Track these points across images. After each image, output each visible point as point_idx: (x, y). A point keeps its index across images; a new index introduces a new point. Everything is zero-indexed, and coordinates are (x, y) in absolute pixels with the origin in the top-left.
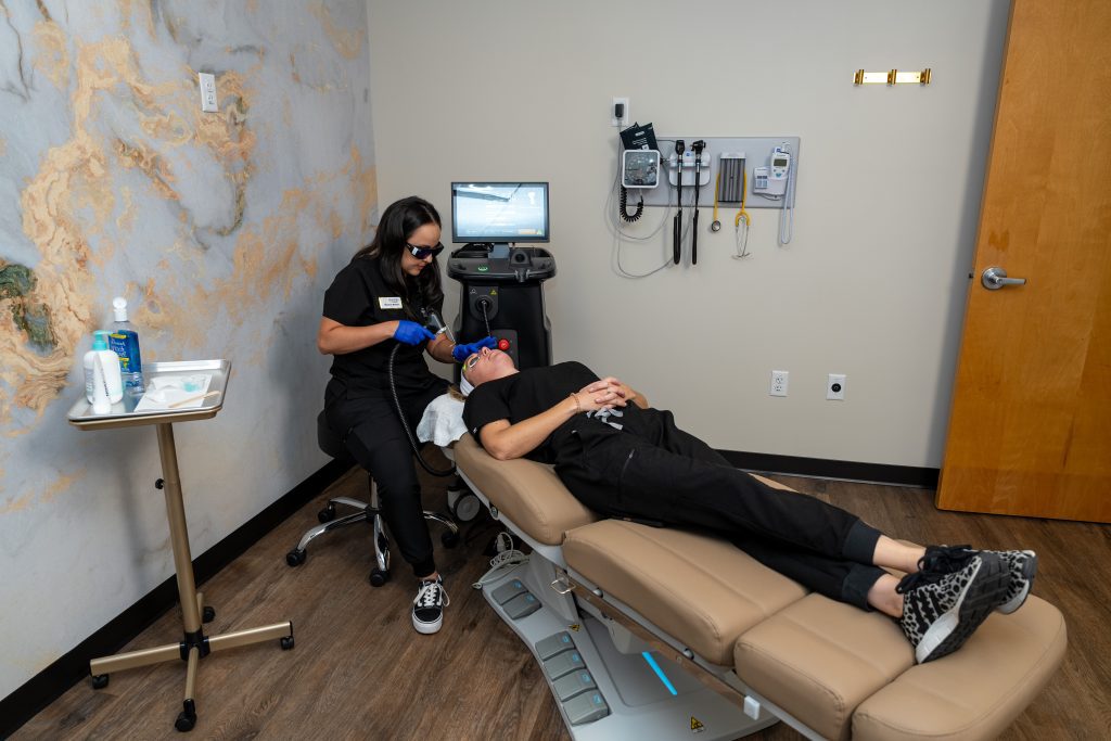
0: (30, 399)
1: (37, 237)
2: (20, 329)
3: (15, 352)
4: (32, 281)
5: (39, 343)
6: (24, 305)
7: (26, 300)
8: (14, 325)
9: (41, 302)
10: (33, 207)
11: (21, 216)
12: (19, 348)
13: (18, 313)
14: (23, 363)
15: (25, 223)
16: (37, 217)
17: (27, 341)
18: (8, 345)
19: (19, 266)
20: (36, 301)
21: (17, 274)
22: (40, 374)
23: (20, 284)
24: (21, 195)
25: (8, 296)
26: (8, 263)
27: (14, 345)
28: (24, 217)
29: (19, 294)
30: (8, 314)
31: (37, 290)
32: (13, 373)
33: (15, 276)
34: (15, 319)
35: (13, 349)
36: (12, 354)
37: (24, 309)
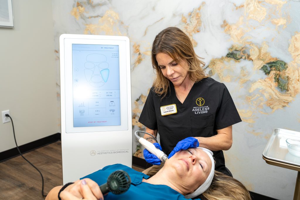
1: (294, 52)
3: (271, 88)
4: (285, 67)
5: (281, 88)
6: (280, 74)
7: (281, 73)
8: (274, 80)
9: (287, 75)
10: (295, 42)
11: (289, 45)
12: (273, 87)
13: (276, 76)
16: (296, 46)
17: (277, 86)
18: (269, 85)
19: (282, 61)
20: (285, 74)
21: (281, 64)
22: (278, 98)
23: (281, 67)
24: (292, 38)
25: (274, 70)
26: (278, 60)
28: (290, 45)
29: (279, 70)
30: (273, 76)
31: (286, 71)
32: (268, 94)
33: (279, 64)
34: (275, 78)
35: (271, 87)
36: (269, 88)
37: (279, 76)
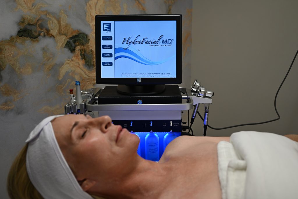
0: (84, 87)
1: (91, 22)
2: (82, 59)
3: (80, 68)
4: (87, 40)
5: (88, 65)
6: (84, 49)
7: (85, 47)
8: (80, 57)
9: (90, 48)
10: (90, 10)
11: (86, 13)
12: (81, 66)
13: (82, 52)
14: (83, 73)
15: (87, 16)
16: (91, 14)
17: (84, 64)
18: (77, 65)
19: (84, 33)
20: (89, 48)
21: (83, 36)
22: (88, 77)
23: (84, 41)
24: (87, 5)
25: (79, 45)
26: (80, 32)
27: (79, 65)
28: (87, 14)
29: (83, 45)
30: (78, 52)
31: (89, 44)
32: (79, 76)
33: (82, 37)
34: (81, 55)
35: (79, 66)
36: (78, 68)
37: (84, 51)
